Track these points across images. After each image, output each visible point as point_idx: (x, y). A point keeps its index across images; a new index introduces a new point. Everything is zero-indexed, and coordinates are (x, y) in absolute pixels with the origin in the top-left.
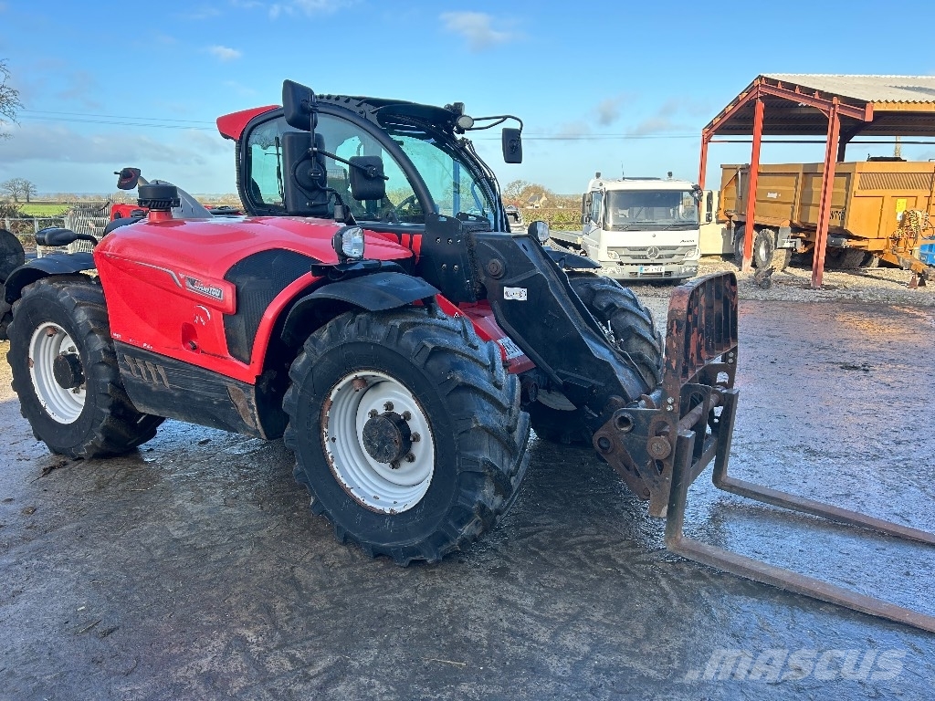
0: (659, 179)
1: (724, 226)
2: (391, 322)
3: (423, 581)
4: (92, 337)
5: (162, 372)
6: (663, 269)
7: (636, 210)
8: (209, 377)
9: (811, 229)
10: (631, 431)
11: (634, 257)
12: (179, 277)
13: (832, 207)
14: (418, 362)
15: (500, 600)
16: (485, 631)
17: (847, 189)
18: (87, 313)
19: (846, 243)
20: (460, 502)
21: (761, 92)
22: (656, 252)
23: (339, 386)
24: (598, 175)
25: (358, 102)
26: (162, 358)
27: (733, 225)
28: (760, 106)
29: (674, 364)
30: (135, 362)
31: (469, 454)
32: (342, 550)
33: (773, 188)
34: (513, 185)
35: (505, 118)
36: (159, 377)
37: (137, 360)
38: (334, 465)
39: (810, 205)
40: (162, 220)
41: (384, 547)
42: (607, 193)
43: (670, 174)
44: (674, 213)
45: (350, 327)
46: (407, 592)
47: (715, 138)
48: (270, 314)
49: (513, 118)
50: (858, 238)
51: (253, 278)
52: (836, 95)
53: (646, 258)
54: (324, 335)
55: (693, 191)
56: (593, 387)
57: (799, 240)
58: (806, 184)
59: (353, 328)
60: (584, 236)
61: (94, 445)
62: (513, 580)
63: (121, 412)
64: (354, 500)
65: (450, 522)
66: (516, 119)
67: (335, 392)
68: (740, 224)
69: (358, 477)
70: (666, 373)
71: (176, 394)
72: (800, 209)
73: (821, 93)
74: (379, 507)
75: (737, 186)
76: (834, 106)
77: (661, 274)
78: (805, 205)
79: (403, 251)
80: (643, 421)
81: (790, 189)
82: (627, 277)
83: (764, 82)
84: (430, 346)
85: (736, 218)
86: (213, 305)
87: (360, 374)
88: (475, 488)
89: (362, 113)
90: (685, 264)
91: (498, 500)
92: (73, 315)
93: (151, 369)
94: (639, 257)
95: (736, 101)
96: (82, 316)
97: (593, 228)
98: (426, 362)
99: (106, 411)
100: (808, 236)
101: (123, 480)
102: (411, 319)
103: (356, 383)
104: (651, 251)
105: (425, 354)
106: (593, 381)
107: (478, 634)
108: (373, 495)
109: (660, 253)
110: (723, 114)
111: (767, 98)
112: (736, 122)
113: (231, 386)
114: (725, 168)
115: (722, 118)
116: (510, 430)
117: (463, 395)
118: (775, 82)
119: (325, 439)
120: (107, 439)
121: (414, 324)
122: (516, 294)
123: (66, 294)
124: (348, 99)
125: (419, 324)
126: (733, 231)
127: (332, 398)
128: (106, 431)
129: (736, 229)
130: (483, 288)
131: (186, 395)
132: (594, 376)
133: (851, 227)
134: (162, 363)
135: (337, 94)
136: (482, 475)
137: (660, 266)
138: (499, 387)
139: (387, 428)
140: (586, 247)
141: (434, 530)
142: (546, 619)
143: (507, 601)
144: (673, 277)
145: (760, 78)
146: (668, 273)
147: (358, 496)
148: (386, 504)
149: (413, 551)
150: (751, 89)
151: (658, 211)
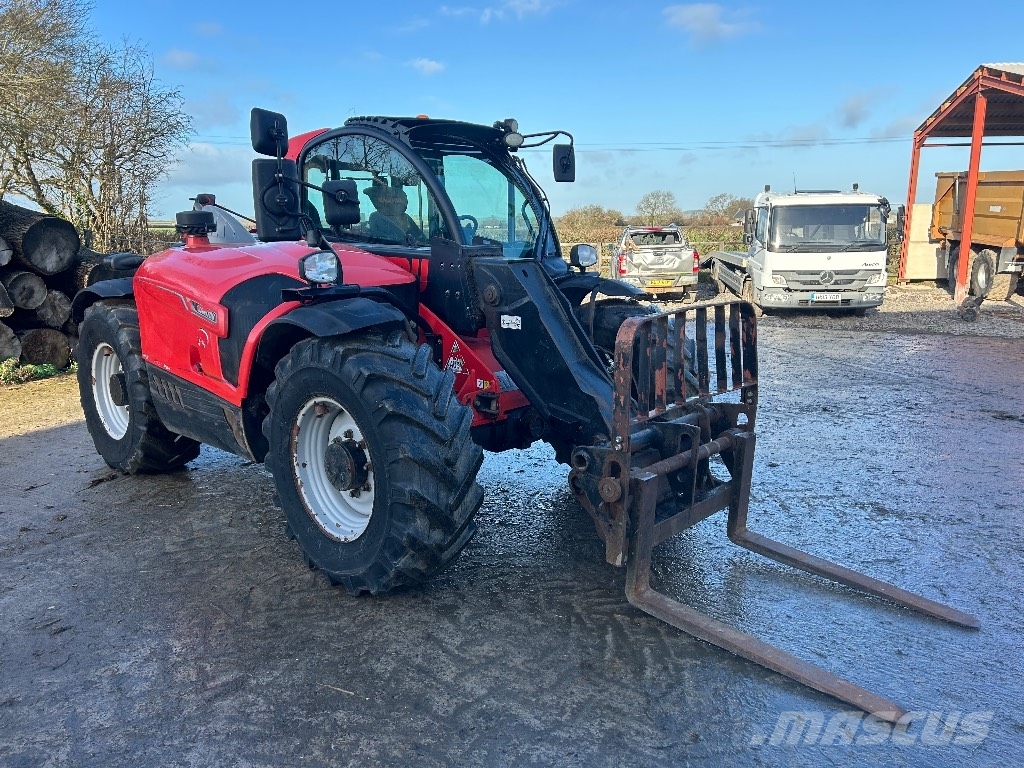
0: (838, 192)
1: (938, 246)
2: (337, 348)
3: (366, 611)
4: (131, 357)
5: (178, 392)
6: (839, 297)
7: (812, 228)
8: (212, 399)
10: (587, 470)
11: (805, 283)
12: (186, 301)
14: (356, 389)
15: (429, 637)
16: (394, 665)
18: (129, 334)
20: (394, 534)
21: (983, 86)
22: (831, 276)
23: (303, 412)
24: (767, 188)
25: (393, 123)
26: (180, 380)
27: (948, 244)
28: (981, 102)
29: (622, 400)
30: (160, 382)
31: (399, 485)
32: (308, 576)
33: (996, 200)
34: (717, 199)
35: (556, 134)
36: (177, 397)
37: (162, 381)
38: (302, 491)
40: (197, 245)
41: (337, 575)
42: (774, 209)
43: (856, 186)
44: (859, 231)
46: (344, 621)
47: (929, 141)
48: (252, 338)
49: (563, 133)
51: (249, 303)
53: (819, 284)
54: (290, 360)
55: (879, 205)
56: (580, 423)
59: (308, 353)
60: (750, 258)
61: (135, 462)
62: (454, 620)
63: (157, 429)
64: (316, 526)
65: (387, 554)
66: (566, 134)
67: (300, 417)
68: (955, 244)
69: (325, 503)
70: (615, 411)
71: (189, 415)
74: (336, 535)
75: (954, 198)
77: (837, 302)
79: (403, 277)
80: (598, 460)
81: (1016, 201)
82: (795, 305)
83: (985, 74)
84: (366, 373)
85: (951, 235)
86: (212, 328)
87: (319, 400)
88: (406, 521)
89: (395, 134)
90: (867, 291)
91: (437, 535)
92: (117, 335)
93: (172, 389)
94: (811, 283)
95: (953, 97)
96: (124, 337)
97: (758, 249)
98: (363, 389)
99: (143, 428)
101: (156, 495)
102: (355, 345)
103: (318, 409)
104: (825, 276)
105: (361, 382)
106: (580, 417)
107: (383, 667)
108: (335, 522)
109: (836, 277)
110: (939, 113)
111: (989, 93)
112: (953, 122)
113: (227, 409)
114: (941, 176)
115: (937, 117)
116: (450, 463)
117: (394, 424)
118: (999, 73)
119: (295, 463)
120: (146, 456)
121: (358, 351)
122: (511, 322)
123: (113, 316)
124: (385, 120)
125: (364, 350)
126: (948, 253)
127: (299, 423)
128: (144, 447)
129: (952, 249)
130: (483, 316)
131: (196, 415)
132: (581, 412)
134: (179, 384)
135: (375, 116)
136: (410, 508)
137: (836, 294)
138: (441, 418)
139: (342, 456)
140: (750, 270)
141: (372, 560)
142: (463, 660)
143: (435, 639)
144: (853, 306)
145: (982, 68)
146: (846, 301)
147: (321, 523)
148: (344, 532)
149: (357, 581)
150: (971, 82)
151: (839, 229)
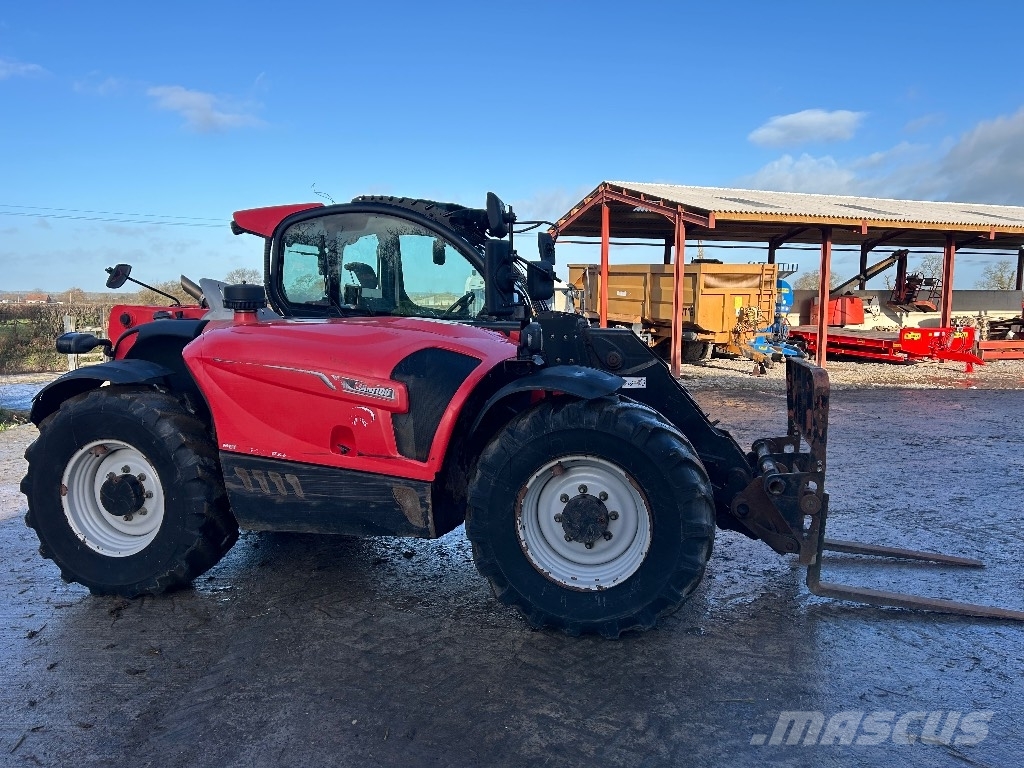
2: (607, 409)
4: (183, 451)
5: (293, 481)
9: (663, 325)
10: (783, 493)
12: (331, 379)
13: (684, 304)
14: (638, 443)
17: (694, 287)
18: (178, 425)
19: (696, 337)
20: (685, 567)
21: (607, 198)
23: (538, 474)
26: (297, 465)
28: (606, 210)
30: (250, 474)
31: (695, 521)
33: (622, 287)
35: (539, 223)
36: (289, 487)
37: (254, 472)
38: (529, 552)
39: (660, 302)
40: (248, 322)
41: (599, 623)
45: (555, 417)
47: (562, 238)
50: (707, 332)
52: (681, 204)
54: (524, 424)
57: (649, 335)
58: (655, 284)
59: (559, 417)
61: (171, 576)
64: (554, 583)
65: (673, 587)
67: (531, 481)
71: (314, 503)
72: (651, 307)
73: (666, 202)
75: (585, 285)
76: (679, 214)
78: (655, 302)
80: (794, 484)
81: (637, 287)
83: (608, 188)
84: (651, 427)
87: (564, 460)
88: (697, 553)
89: (431, 216)
92: (152, 429)
93: (277, 480)
96: (167, 429)
98: (646, 442)
99: (196, 533)
100: (658, 331)
103: (555, 469)
105: (643, 436)
106: (715, 457)
108: (570, 576)
110: (569, 216)
111: (611, 203)
113: (398, 486)
114: (572, 267)
115: (567, 220)
117: (683, 469)
118: (620, 190)
119: (520, 527)
121: (625, 409)
127: (528, 486)
131: (329, 503)
132: (715, 452)
133: (701, 322)
134: (296, 471)
139: (592, 509)
145: (605, 185)
147: (558, 579)
148: (588, 583)
150: (595, 194)
